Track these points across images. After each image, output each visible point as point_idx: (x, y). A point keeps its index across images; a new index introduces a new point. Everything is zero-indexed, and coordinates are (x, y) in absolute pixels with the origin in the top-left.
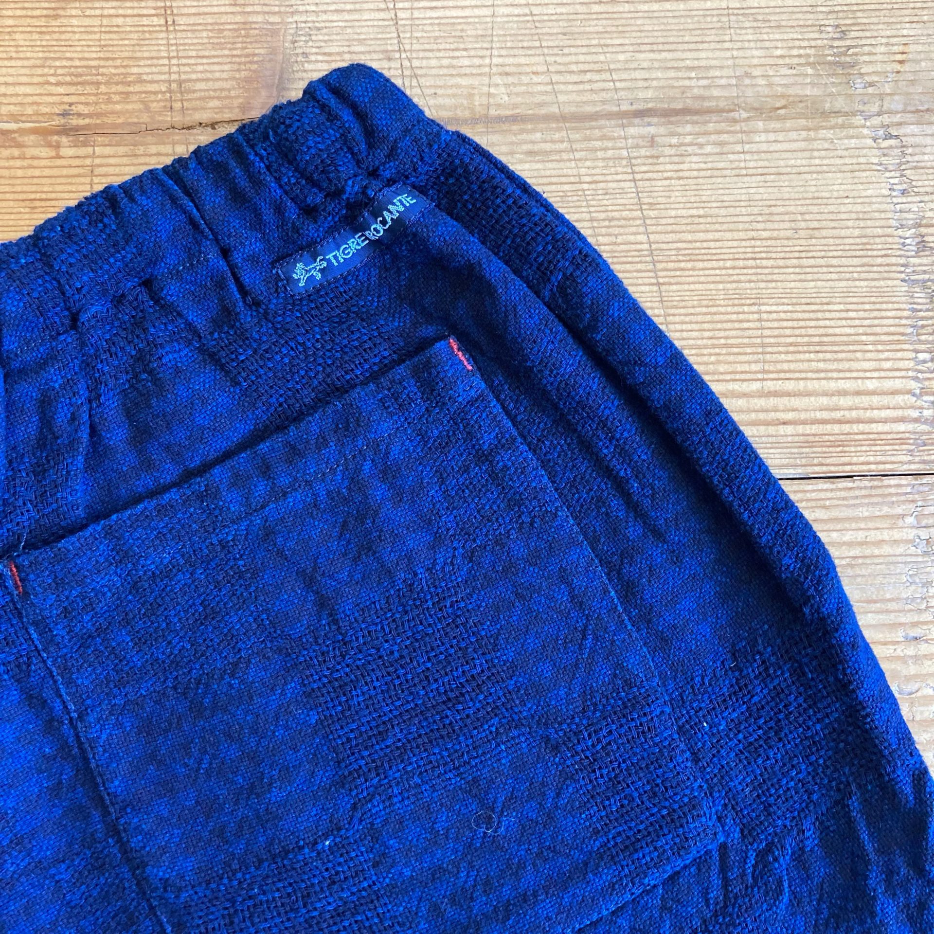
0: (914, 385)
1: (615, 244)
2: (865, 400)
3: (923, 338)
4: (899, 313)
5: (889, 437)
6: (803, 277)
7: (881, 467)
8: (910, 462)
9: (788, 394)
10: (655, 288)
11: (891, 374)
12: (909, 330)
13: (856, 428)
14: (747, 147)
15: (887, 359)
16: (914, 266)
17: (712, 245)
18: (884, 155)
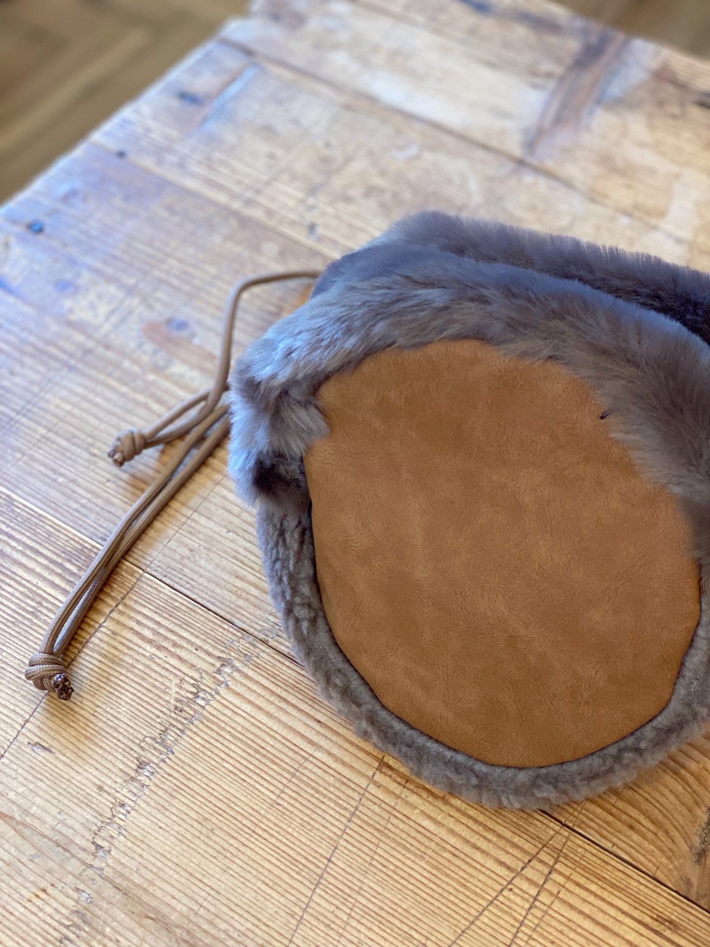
0: (222, 690)
1: (338, 908)
2: (258, 701)
3: (192, 713)
4: (193, 736)
5: (263, 673)
6: (233, 799)
7: (282, 660)
8: (263, 651)
9: (302, 736)
10: (333, 859)
11: (230, 706)
12: (196, 722)
13: (278, 691)
14: (196, 908)
15: (224, 714)
16: (158, 757)
17: (274, 860)
18: (112, 837)
